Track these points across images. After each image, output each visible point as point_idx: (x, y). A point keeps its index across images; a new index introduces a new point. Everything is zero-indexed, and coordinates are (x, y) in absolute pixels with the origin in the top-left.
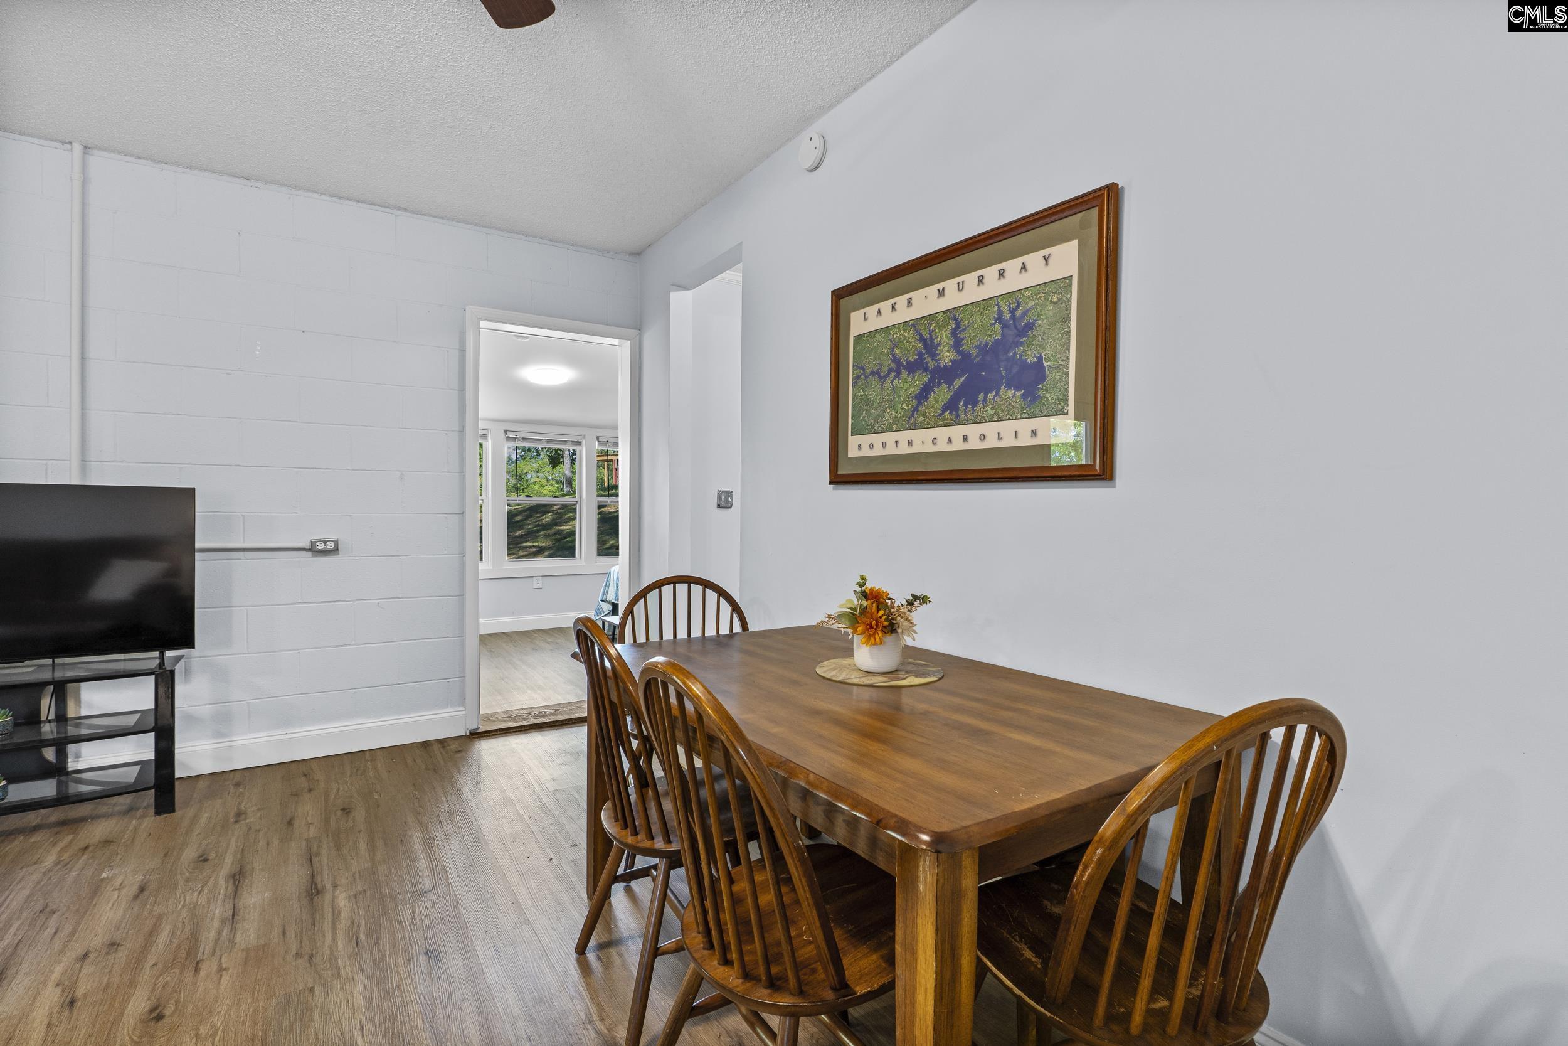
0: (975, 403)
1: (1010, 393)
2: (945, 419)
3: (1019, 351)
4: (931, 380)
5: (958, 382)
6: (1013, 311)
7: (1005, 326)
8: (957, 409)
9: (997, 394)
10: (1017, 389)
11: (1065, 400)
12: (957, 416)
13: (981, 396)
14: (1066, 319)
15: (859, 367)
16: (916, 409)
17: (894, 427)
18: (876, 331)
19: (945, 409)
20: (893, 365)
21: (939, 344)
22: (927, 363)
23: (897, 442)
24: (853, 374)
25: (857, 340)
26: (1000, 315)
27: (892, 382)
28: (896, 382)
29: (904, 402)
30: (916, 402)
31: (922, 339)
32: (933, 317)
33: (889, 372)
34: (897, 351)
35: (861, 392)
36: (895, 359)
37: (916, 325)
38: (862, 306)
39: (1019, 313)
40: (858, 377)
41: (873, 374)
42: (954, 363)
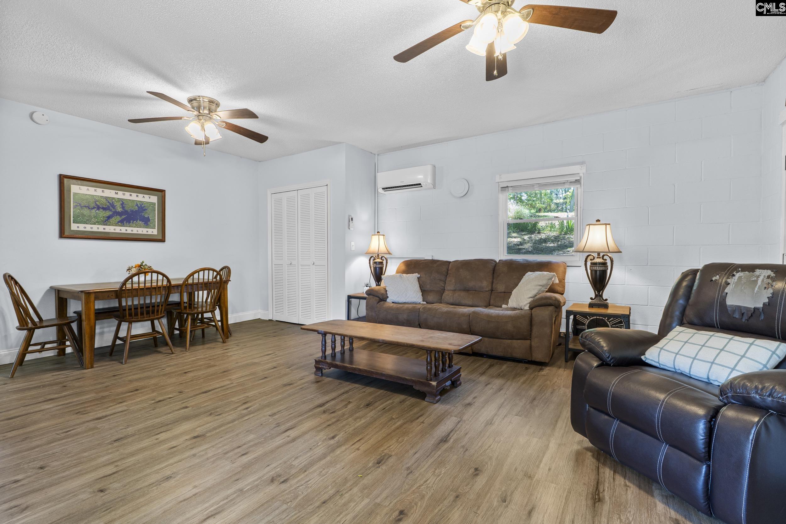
0: (129, 223)
1: (141, 222)
2: (119, 224)
3: (143, 214)
4: (112, 214)
5: (123, 217)
6: (141, 205)
7: (139, 207)
8: (123, 223)
9: (137, 222)
10: (143, 222)
11: (155, 226)
12: (123, 224)
13: (132, 221)
14: (155, 211)
15: (77, 203)
16: (107, 220)
17: (97, 224)
18: (87, 195)
19: (119, 222)
20: (95, 206)
21: (116, 206)
22: (111, 209)
23: (98, 228)
24: (73, 204)
25: (75, 194)
26: (137, 205)
27: (95, 211)
28: (97, 211)
29: (101, 217)
30: (106, 218)
31: (109, 202)
32: (113, 198)
33: (94, 208)
34: (98, 203)
35: (79, 211)
36: (96, 205)
37: (106, 198)
38: (78, 185)
39: (142, 206)
40: (76, 206)
41: (85, 207)
42: (122, 211)
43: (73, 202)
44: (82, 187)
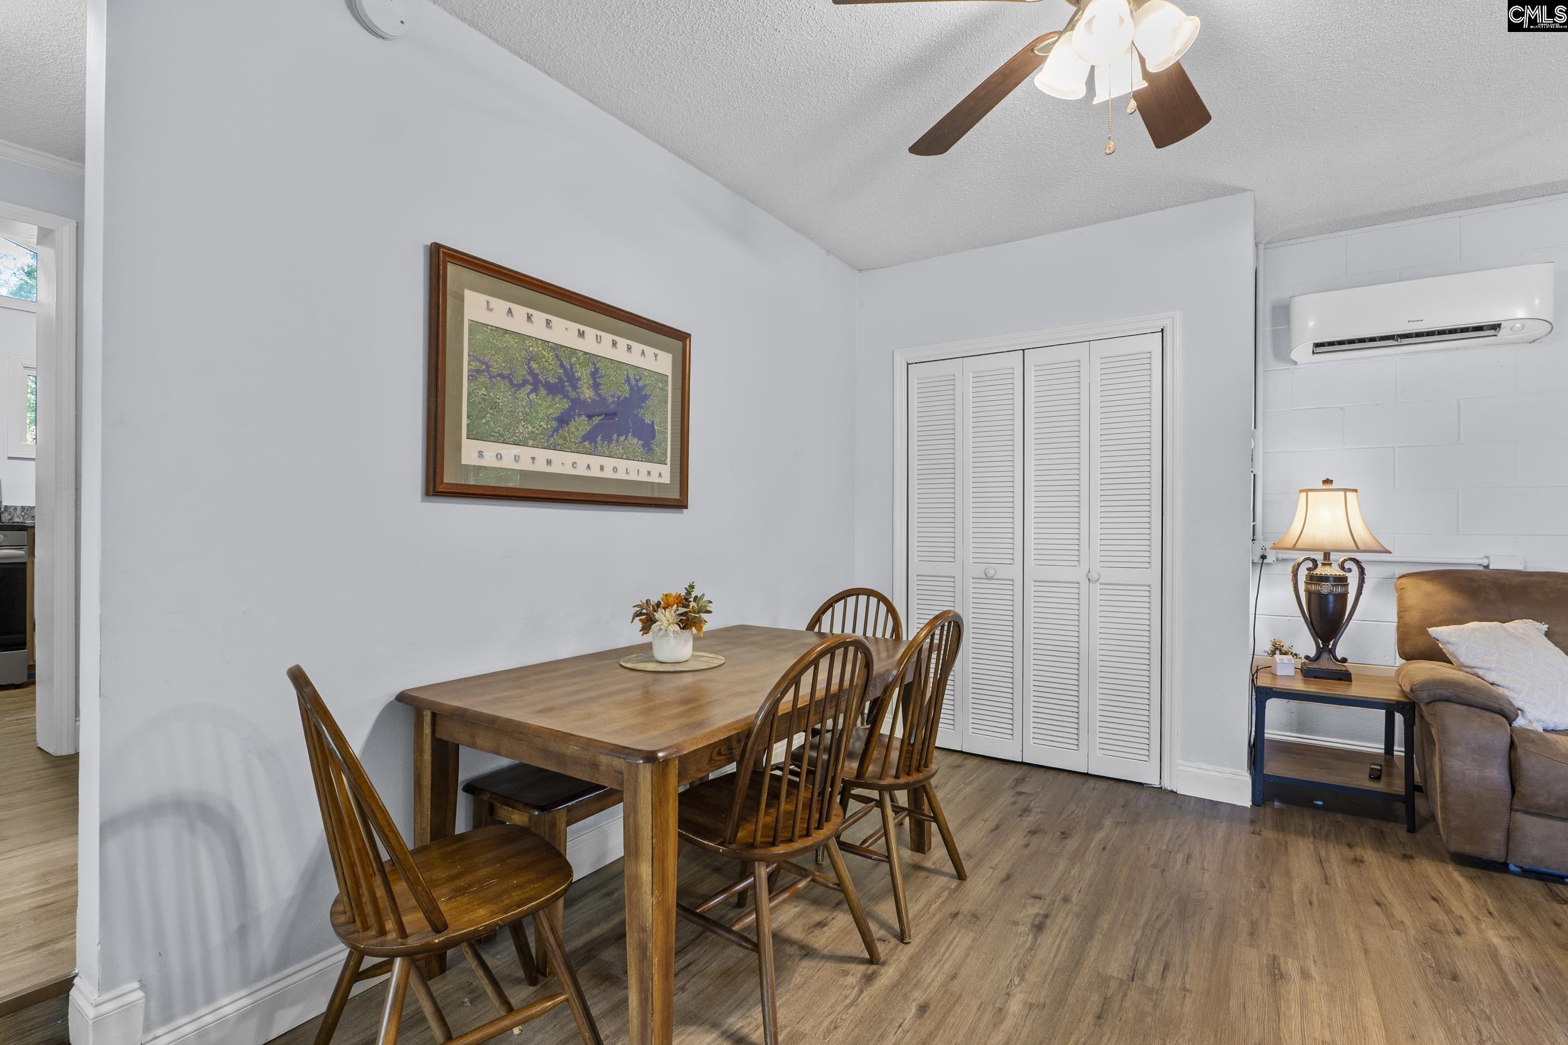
0: (610, 441)
1: (635, 441)
2: (584, 447)
3: (641, 412)
4: (570, 409)
5: (596, 420)
6: (637, 381)
7: (631, 389)
8: (596, 442)
9: (626, 439)
10: (640, 439)
11: (666, 454)
12: (596, 447)
13: (614, 436)
14: (666, 402)
15: (480, 361)
16: (556, 430)
17: (531, 442)
18: (506, 331)
19: (585, 438)
20: (528, 377)
21: (579, 379)
22: (568, 391)
23: (533, 458)
24: (469, 364)
25: (475, 325)
26: (628, 380)
27: (528, 394)
28: (533, 396)
29: (542, 419)
30: (555, 424)
31: (562, 366)
32: (573, 351)
33: (525, 382)
34: (534, 365)
35: (484, 391)
36: (531, 372)
37: (557, 349)
38: (485, 292)
39: (640, 384)
40: (478, 371)
41: (502, 376)
42: (593, 400)
43: (469, 355)
44: (495, 302)
